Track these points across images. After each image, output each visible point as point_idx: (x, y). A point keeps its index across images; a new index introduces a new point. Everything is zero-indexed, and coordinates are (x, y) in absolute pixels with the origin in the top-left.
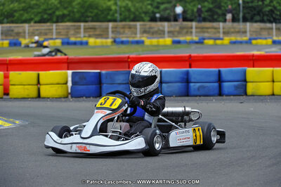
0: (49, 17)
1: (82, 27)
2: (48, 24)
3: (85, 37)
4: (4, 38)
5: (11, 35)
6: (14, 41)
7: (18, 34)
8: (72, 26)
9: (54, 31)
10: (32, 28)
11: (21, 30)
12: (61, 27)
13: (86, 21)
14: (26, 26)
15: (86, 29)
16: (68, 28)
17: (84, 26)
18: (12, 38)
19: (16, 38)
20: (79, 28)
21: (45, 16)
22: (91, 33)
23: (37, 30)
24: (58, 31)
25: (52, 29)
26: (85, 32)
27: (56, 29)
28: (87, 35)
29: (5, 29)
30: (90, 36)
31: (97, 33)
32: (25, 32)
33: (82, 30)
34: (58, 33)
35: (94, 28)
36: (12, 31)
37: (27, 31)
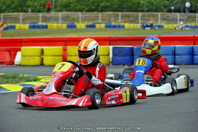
0: (95, 8)
1: (120, 15)
2: (96, 13)
3: (122, 22)
4: (63, 22)
5: (68, 20)
6: (71, 24)
7: (74, 19)
8: (112, 14)
9: (100, 18)
10: (83, 16)
11: (75, 17)
12: (105, 15)
13: (123, 11)
14: (80, 14)
15: (123, 17)
16: (110, 16)
17: (121, 14)
18: (69, 22)
19: (72, 22)
20: (118, 16)
21: (93, 7)
22: (127, 20)
23: (88, 17)
24: (103, 17)
25: (99, 16)
26: (122, 19)
27: (101, 16)
28: (123, 21)
29: (64, 15)
30: (125, 22)
31: (131, 19)
32: (78, 18)
33: (120, 17)
34: (103, 19)
35: (128, 16)
36: (69, 17)
37: (80, 18)
